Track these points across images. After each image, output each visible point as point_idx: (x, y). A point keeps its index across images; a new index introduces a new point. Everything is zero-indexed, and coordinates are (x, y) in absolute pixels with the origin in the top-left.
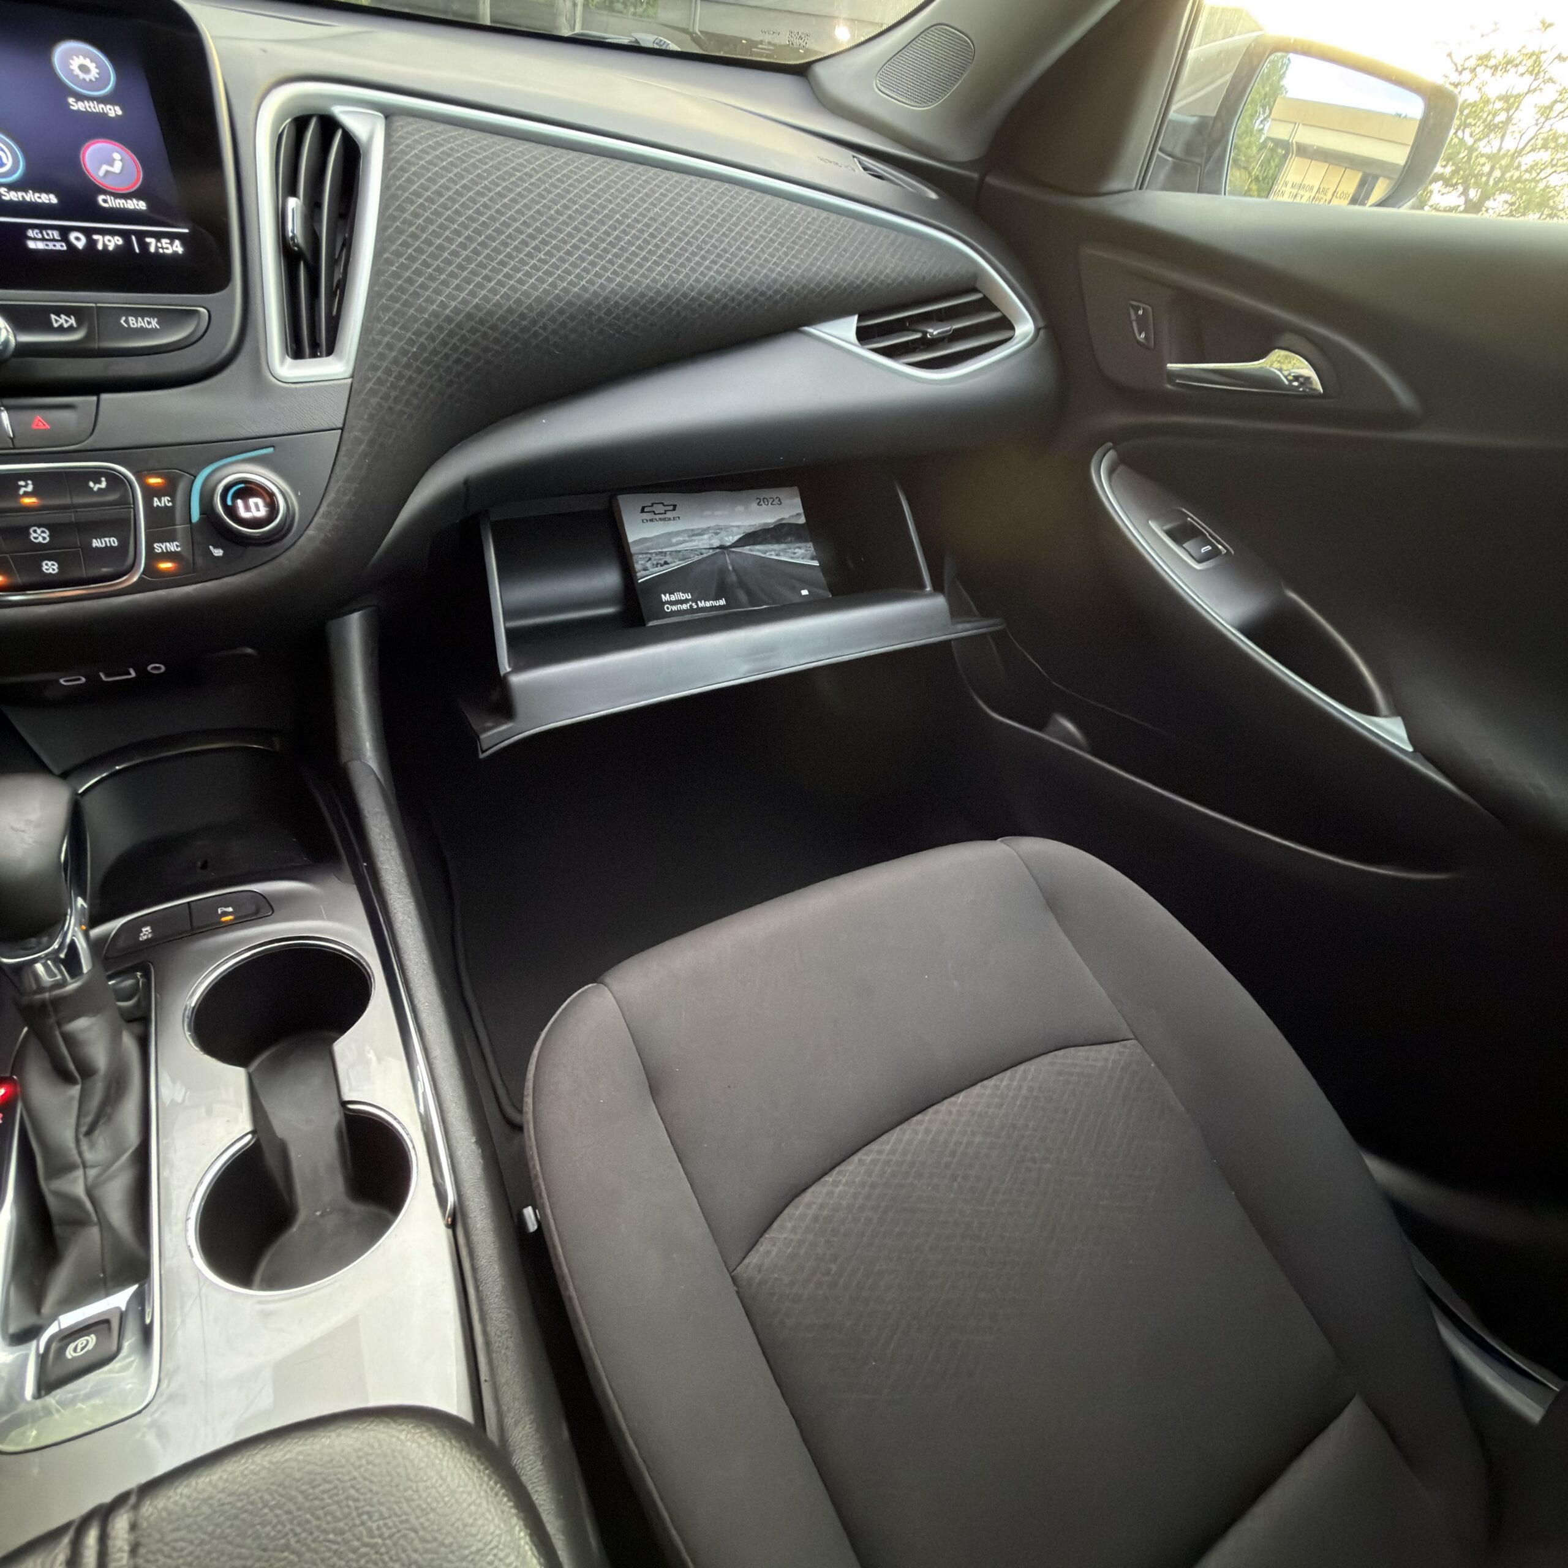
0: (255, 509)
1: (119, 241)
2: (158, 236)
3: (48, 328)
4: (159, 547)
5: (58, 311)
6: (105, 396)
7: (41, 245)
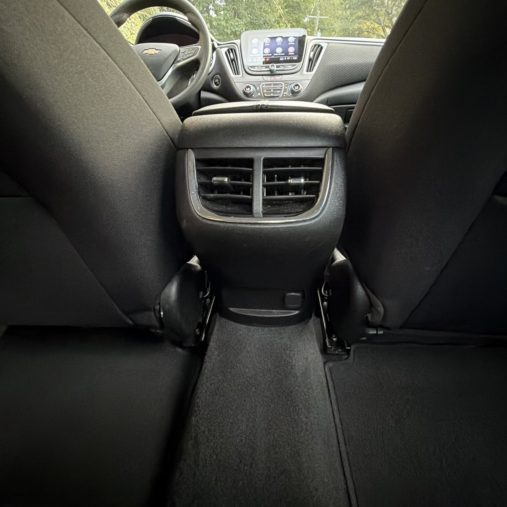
0: (297, 87)
1: (290, 58)
2: (294, 57)
3: (280, 67)
4: (284, 93)
5: (281, 66)
6: (283, 75)
7: (281, 59)
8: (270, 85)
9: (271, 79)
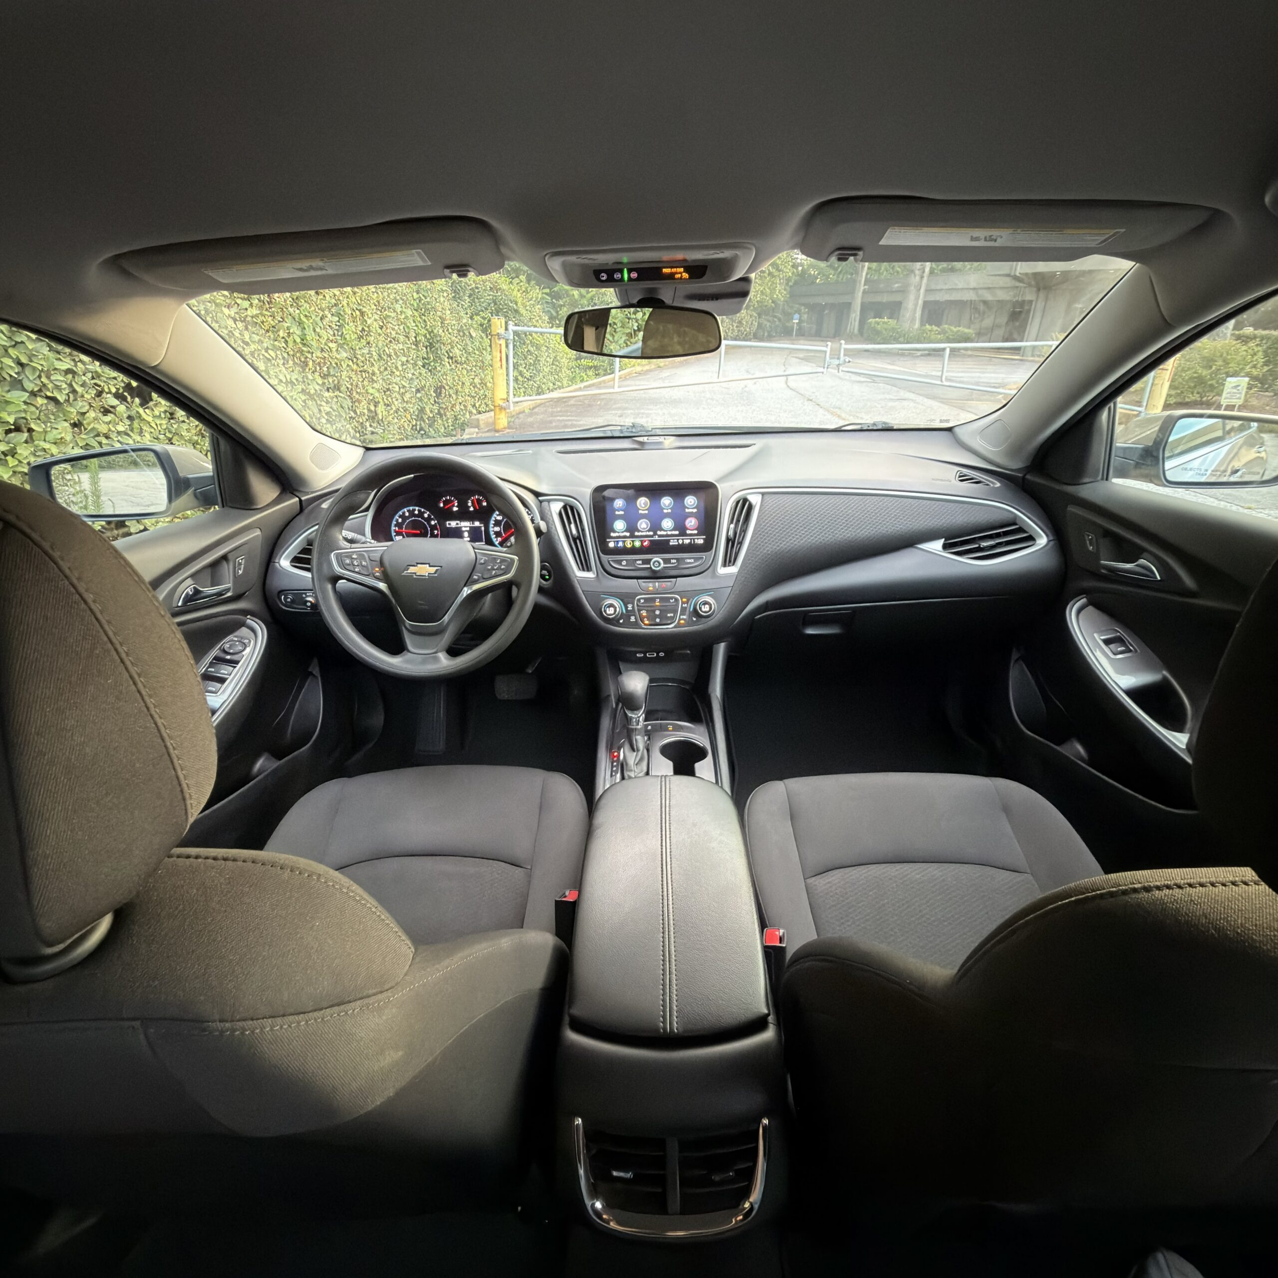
0: (706, 608)
1: (689, 541)
2: (698, 539)
3: (670, 563)
4: (682, 617)
5: (673, 559)
6: (678, 579)
7: (673, 543)
8: (653, 600)
9: (654, 587)
